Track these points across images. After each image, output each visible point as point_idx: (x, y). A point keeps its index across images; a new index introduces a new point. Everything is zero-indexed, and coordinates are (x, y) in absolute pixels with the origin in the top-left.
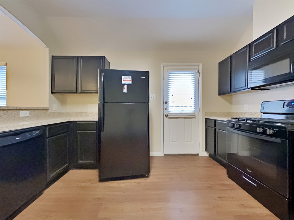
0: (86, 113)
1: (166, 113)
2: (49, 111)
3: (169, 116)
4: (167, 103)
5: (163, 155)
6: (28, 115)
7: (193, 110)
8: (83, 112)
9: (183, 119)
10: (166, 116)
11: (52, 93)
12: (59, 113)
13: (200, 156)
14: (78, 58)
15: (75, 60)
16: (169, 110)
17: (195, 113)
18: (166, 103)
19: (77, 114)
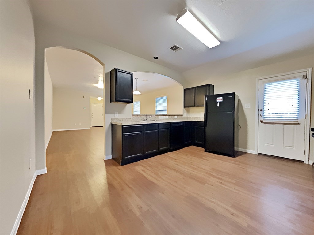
0: (199, 117)
1: (261, 119)
2: (183, 116)
3: (263, 122)
4: (263, 111)
5: (257, 154)
6: (177, 118)
7: (297, 117)
8: (198, 117)
9: (282, 125)
10: (262, 122)
11: (184, 107)
12: (186, 117)
13: (305, 164)
14: (195, 87)
15: (194, 89)
16: (264, 117)
17: (298, 120)
18: (261, 110)
19: (195, 118)
